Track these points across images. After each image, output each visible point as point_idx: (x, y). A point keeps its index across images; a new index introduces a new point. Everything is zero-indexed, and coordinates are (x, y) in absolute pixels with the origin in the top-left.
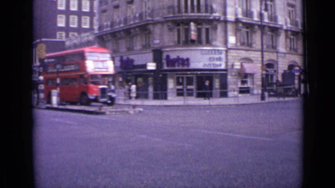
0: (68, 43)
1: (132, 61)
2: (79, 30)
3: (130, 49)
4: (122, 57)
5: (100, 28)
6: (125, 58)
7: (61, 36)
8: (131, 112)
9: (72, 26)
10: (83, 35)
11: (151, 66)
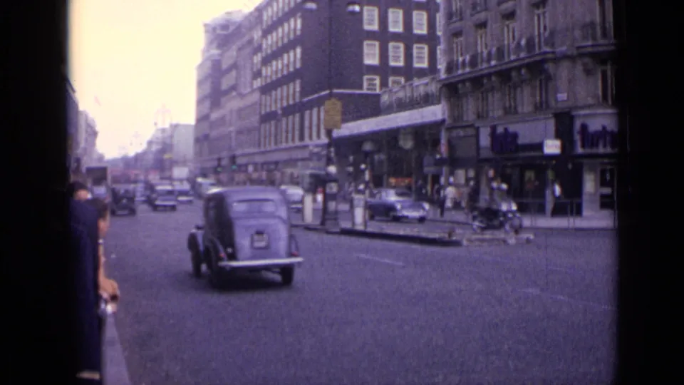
0: (385, 98)
1: (515, 136)
2: (408, 72)
3: (510, 111)
4: (494, 129)
5: (450, 69)
6: (500, 130)
7: (372, 86)
8: (512, 241)
9: (392, 63)
10: (416, 82)
11: (552, 147)
